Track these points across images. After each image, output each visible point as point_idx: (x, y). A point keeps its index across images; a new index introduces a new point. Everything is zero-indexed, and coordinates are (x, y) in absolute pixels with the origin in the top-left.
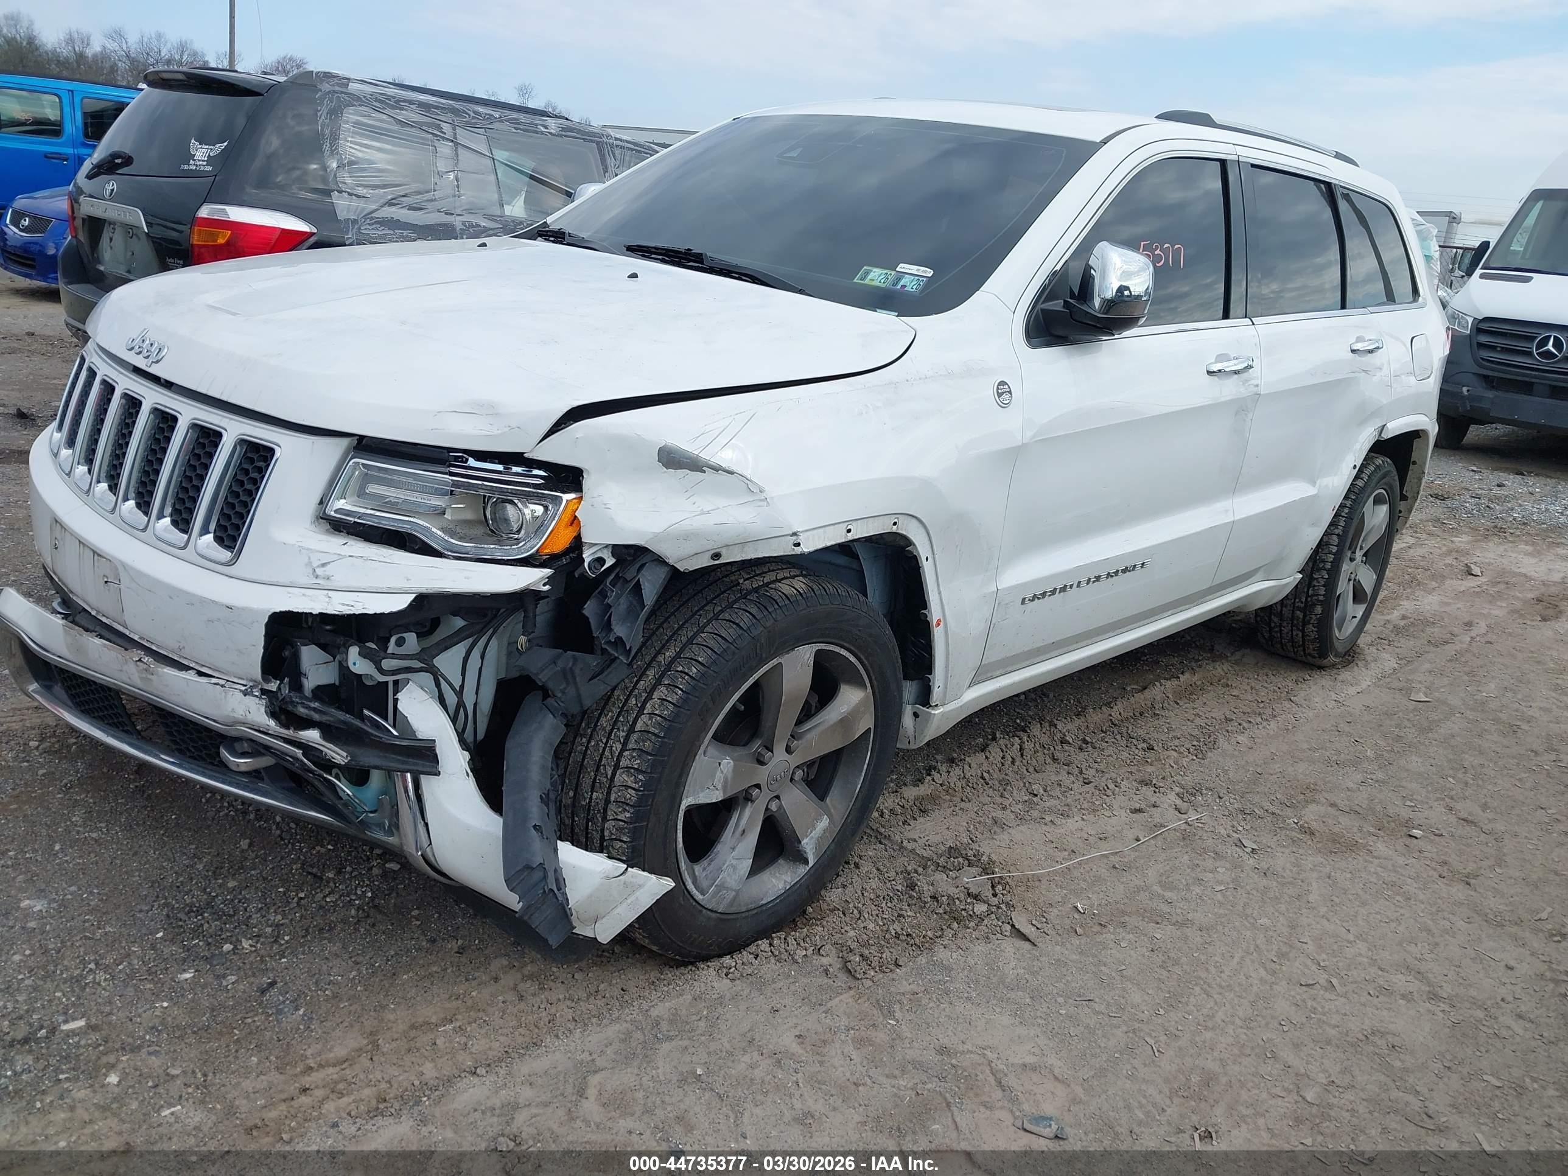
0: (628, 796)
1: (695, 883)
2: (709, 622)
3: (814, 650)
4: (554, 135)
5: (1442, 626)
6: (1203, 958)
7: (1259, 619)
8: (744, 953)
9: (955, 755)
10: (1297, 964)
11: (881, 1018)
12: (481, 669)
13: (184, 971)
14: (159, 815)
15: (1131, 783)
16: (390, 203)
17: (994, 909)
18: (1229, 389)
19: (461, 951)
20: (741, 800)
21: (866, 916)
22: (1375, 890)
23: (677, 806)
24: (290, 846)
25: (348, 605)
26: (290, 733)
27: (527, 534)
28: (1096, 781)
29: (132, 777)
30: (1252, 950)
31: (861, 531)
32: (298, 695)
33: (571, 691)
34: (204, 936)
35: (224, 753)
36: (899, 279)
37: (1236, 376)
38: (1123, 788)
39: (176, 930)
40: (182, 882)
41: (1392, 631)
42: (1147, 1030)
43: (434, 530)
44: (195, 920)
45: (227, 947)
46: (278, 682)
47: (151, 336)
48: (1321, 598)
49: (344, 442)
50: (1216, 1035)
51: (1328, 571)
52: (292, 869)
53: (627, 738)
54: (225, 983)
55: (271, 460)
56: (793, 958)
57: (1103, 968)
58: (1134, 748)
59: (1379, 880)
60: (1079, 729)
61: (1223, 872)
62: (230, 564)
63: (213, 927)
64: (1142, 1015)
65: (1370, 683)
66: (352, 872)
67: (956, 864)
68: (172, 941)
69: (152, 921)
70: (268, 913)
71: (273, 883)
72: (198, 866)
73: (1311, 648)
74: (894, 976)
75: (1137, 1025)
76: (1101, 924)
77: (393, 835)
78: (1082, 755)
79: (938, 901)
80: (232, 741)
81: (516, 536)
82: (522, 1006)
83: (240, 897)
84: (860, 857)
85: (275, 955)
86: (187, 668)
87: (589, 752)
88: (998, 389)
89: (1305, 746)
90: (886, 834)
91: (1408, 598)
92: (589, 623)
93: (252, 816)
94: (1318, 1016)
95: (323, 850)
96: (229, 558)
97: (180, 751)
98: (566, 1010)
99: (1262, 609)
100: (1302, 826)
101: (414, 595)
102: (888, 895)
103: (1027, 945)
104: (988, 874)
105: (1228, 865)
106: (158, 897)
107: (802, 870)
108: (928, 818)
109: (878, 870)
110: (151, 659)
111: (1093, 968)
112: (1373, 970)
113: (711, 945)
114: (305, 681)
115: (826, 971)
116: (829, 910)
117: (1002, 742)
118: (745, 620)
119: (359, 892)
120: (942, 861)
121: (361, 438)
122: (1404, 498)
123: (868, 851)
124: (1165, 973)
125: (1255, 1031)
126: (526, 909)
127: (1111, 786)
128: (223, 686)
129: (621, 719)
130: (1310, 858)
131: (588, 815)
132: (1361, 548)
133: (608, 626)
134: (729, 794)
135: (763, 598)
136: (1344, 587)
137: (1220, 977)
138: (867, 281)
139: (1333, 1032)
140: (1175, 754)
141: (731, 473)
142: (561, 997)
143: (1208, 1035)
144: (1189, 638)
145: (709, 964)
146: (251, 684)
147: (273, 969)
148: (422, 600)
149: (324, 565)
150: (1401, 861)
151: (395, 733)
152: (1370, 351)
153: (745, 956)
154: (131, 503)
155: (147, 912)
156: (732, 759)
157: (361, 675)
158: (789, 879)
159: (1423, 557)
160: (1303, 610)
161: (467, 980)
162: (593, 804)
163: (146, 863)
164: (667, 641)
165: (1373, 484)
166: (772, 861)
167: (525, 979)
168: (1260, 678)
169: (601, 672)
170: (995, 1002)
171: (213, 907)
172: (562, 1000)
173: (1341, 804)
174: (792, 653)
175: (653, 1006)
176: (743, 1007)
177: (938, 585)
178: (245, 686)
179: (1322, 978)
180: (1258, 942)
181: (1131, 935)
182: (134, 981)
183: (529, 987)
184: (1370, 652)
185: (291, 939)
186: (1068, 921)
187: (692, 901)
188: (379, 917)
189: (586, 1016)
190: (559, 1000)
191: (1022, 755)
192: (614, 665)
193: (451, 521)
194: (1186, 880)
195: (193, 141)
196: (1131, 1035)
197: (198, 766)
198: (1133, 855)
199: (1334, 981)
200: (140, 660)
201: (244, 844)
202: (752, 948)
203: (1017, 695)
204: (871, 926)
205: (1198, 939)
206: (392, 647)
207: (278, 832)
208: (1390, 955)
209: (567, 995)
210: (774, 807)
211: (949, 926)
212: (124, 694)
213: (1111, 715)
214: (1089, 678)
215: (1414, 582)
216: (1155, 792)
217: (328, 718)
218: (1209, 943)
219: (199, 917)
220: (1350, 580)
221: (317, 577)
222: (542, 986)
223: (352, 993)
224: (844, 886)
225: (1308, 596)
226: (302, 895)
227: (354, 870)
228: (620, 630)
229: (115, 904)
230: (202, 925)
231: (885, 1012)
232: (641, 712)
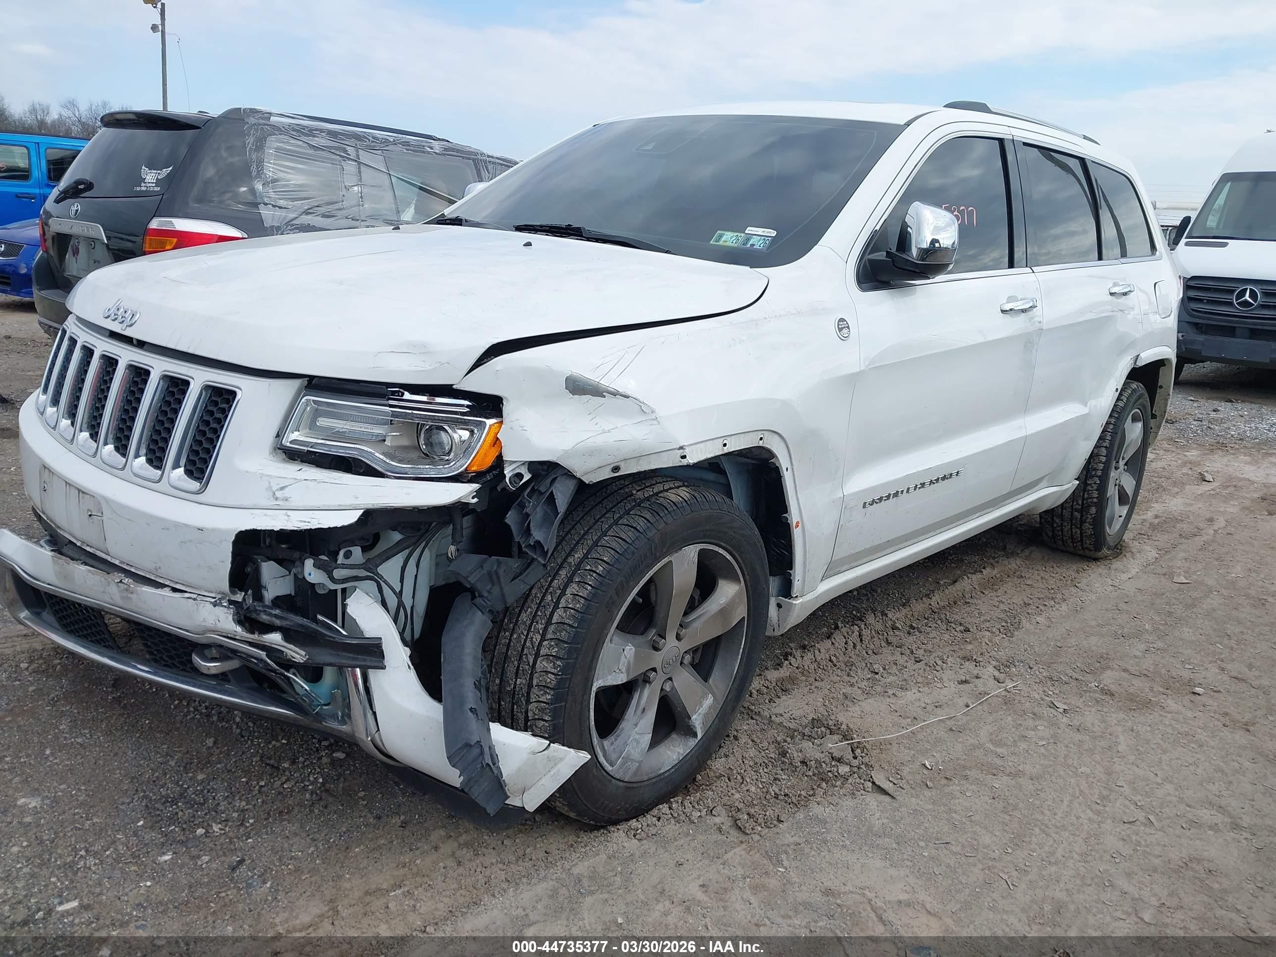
0: (549, 680)
1: (605, 756)
2: (610, 527)
3: (698, 550)
4: (439, 154)
5: (1189, 522)
6: (1038, 802)
7: (1043, 520)
8: (648, 816)
9: (806, 643)
10: (1118, 804)
11: (772, 867)
12: (416, 576)
13: (164, 854)
14: (135, 721)
15: (956, 660)
16: (307, 213)
17: (855, 769)
18: (1018, 324)
19: (404, 825)
20: (640, 682)
21: (748, 781)
22: (1172, 740)
23: (589, 686)
24: (249, 742)
25: (305, 522)
26: (255, 637)
27: (456, 455)
28: (926, 659)
29: (110, 690)
30: (1078, 794)
31: (734, 446)
32: (261, 604)
33: (496, 591)
34: (179, 823)
35: (197, 660)
36: (748, 240)
37: (1023, 314)
38: (950, 664)
39: (155, 818)
40: (157, 777)
41: (1149, 528)
42: (1000, 867)
43: (377, 454)
44: (171, 809)
45: (200, 831)
46: (243, 593)
47: (125, 304)
48: (1095, 500)
49: (296, 383)
50: (1060, 868)
51: (1099, 477)
52: (252, 762)
53: (545, 629)
54: (199, 863)
55: (233, 402)
56: (690, 819)
57: (954, 815)
58: (953, 631)
59: (1174, 731)
60: (906, 616)
61: (1043, 729)
62: (199, 492)
63: (187, 815)
64: (994, 854)
65: (1138, 570)
66: (304, 762)
67: (819, 733)
68: (151, 827)
69: (133, 811)
70: (233, 799)
71: (236, 774)
72: (170, 763)
73: (1087, 542)
74: (778, 830)
75: (990, 863)
76: (947, 778)
77: (345, 723)
78: (911, 638)
79: (807, 766)
80: (202, 648)
81: (447, 458)
82: (461, 870)
83: (209, 787)
84: (737, 731)
85: (242, 836)
86: (163, 586)
87: (512, 644)
88: (838, 325)
89: (1093, 623)
90: (756, 710)
91: (1157, 502)
92: (511, 530)
93: (215, 718)
94: (1142, 848)
95: (278, 744)
96: (198, 488)
97: (155, 661)
98: (499, 872)
99: (1046, 512)
100: (1102, 689)
101: (362, 511)
102: (764, 762)
103: (887, 799)
104: (848, 740)
105: (1046, 724)
106: (137, 790)
107: (692, 743)
108: (790, 696)
109: (753, 741)
110: (131, 580)
111: (945, 815)
112: (1182, 807)
113: (619, 810)
114: (265, 593)
115: (720, 830)
116: (716, 777)
117: (844, 630)
118: (641, 524)
119: (311, 779)
120: (807, 731)
121: (311, 378)
122: (1154, 416)
123: (743, 726)
124: (1007, 817)
125: (1091, 864)
126: (465, 783)
127: (940, 663)
128: (194, 599)
129: (539, 613)
130: (1114, 715)
131: (513, 698)
132: (1123, 459)
133: (527, 532)
134: (631, 677)
135: (655, 506)
136: (1112, 492)
137: (1054, 819)
138: (721, 243)
139: (1157, 861)
140: (988, 633)
141: (627, 397)
142: (494, 861)
143: (1053, 869)
144: (985, 540)
145: (618, 827)
146: (220, 596)
147: (241, 848)
148: (369, 515)
149: (282, 488)
150: (1190, 714)
151: (344, 633)
152: (1125, 294)
153: (649, 819)
154: (110, 447)
155: (129, 804)
156: (633, 645)
157: (314, 584)
158: (681, 751)
159: (1164, 468)
160: (1081, 511)
161: (411, 850)
162: (517, 689)
163: (125, 762)
164: (575, 545)
165: (1131, 405)
166: (667, 736)
167: (461, 846)
168: (1047, 570)
169: (521, 574)
170: (866, 848)
171: (185, 797)
172: (495, 864)
173: (1132, 670)
174: (680, 552)
175: (574, 865)
176: (651, 863)
177: (796, 492)
178: (215, 598)
179: (1140, 816)
180: (1082, 787)
181: (973, 786)
182: (121, 865)
183: (465, 854)
184: (1135, 545)
185: (255, 822)
186: (918, 777)
187: (603, 772)
188: (331, 799)
189: (517, 877)
190: (492, 864)
191: (861, 640)
192: (532, 567)
193: (391, 447)
194: (1012, 737)
195: (143, 167)
196: (987, 872)
197: (171, 673)
198: (965, 719)
199: (1152, 818)
200: (121, 582)
201: (210, 742)
202: (655, 812)
203: (850, 592)
204: (753, 789)
205: (1031, 787)
206: (341, 559)
207: (238, 731)
208: (1195, 793)
209: (499, 859)
210: (667, 688)
211: (819, 786)
212: (107, 613)
213: (930, 605)
214: (908, 575)
215: (1159, 488)
216: (976, 666)
217: (288, 623)
218: (1041, 790)
219: (174, 807)
220: (1116, 485)
221: (277, 499)
222: (476, 852)
223: (312, 866)
224: (726, 756)
225: (1083, 499)
226: (263, 783)
227: (306, 760)
228: (537, 535)
229: (100, 798)
230: (177, 813)
231: (774, 861)
232: (556, 606)
